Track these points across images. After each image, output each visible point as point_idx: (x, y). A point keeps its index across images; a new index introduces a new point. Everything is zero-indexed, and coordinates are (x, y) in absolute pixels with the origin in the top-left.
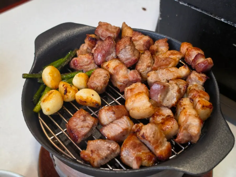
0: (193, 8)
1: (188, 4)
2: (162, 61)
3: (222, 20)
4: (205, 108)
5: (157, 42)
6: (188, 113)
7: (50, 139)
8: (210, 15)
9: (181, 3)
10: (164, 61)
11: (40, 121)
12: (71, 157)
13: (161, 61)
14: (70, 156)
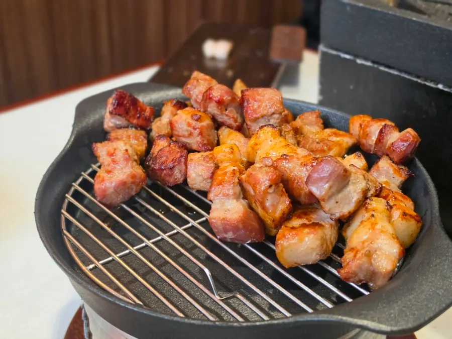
0: (382, 68)
1: (374, 62)
2: (315, 144)
3: (440, 86)
4: (408, 217)
5: (300, 117)
6: (378, 227)
7: (86, 269)
8: (415, 79)
9: (359, 61)
10: (318, 143)
11: (65, 237)
12: (131, 301)
13: (312, 143)
14: (130, 299)
